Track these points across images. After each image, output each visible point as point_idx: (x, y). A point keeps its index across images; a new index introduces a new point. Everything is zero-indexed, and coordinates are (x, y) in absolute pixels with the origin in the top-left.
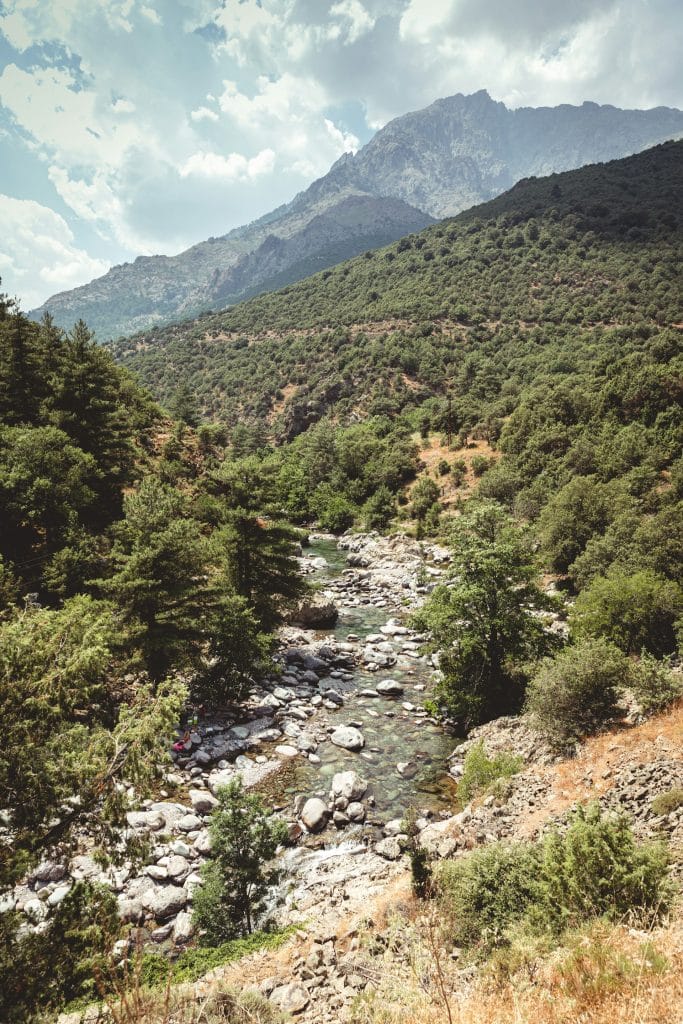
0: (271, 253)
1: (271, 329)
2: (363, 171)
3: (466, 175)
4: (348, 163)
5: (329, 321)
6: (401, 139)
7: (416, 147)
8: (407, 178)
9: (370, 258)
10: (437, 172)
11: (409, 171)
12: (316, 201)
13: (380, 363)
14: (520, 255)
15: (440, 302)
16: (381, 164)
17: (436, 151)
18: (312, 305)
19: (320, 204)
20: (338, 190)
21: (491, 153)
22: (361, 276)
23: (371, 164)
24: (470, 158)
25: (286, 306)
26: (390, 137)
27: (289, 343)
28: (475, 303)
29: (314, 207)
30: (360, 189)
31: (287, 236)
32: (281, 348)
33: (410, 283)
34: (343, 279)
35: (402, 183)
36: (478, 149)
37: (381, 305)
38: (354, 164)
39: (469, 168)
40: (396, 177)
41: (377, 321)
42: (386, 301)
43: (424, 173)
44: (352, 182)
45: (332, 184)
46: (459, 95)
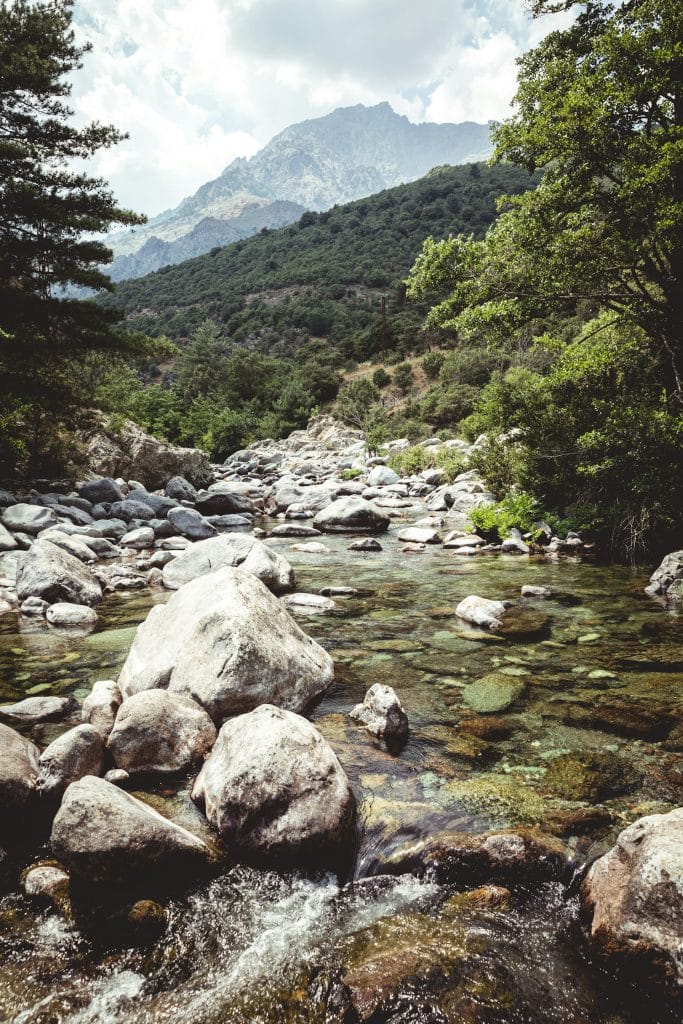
0: (153, 256)
1: (147, 307)
2: (258, 175)
3: (370, 185)
4: (241, 168)
5: (218, 294)
6: (299, 145)
7: (315, 154)
8: (306, 185)
9: (267, 235)
10: (338, 181)
11: (308, 178)
12: (205, 205)
13: (281, 322)
14: (442, 226)
15: (353, 266)
16: (278, 170)
17: (338, 160)
18: (198, 281)
19: (210, 208)
20: (230, 195)
21: (395, 165)
22: (257, 251)
23: (267, 170)
24: (373, 168)
25: (167, 283)
26: (287, 142)
27: (169, 317)
28: (393, 271)
29: (203, 211)
30: (255, 194)
31: (172, 239)
32: (158, 324)
33: (315, 253)
34: (234, 254)
35: (300, 191)
36: (381, 160)
37: (281, 274)
38: (248, 169)
39: (373, 178)
40: (295, 184)
41: (276, 289)
42: (287, 269)
43: (325, 181)
44: (245, 187)
45: (223, 188)
46: (360, 106)
